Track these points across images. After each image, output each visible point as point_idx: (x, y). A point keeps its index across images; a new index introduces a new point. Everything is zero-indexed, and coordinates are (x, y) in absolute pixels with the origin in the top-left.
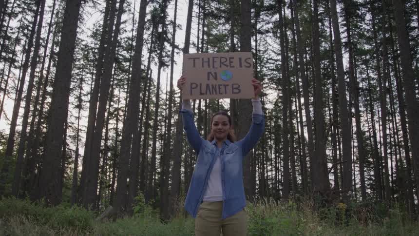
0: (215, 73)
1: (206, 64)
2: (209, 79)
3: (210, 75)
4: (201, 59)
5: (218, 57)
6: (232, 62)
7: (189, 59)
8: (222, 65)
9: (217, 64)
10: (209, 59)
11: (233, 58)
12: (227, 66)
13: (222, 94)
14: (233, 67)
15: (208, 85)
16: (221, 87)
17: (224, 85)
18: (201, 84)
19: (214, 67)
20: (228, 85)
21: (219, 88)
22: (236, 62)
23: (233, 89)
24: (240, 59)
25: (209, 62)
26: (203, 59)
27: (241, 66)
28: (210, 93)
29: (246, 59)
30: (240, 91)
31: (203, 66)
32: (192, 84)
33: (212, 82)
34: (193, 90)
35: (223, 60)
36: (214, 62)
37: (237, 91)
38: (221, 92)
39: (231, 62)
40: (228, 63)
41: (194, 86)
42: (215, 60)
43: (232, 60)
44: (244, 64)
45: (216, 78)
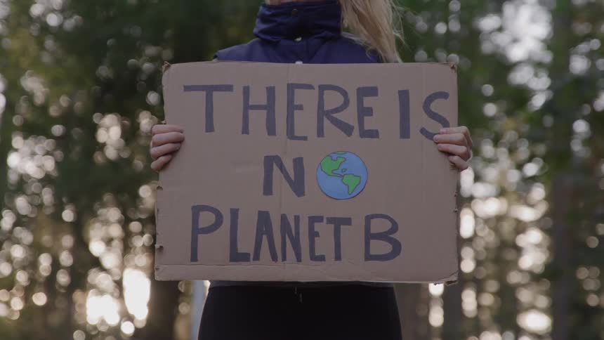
0: (298, 163)
1: (258, 119)
2: (268, 190)
3: (275, 167)
4: (238, 93)
5: (310, 87)
6: (369, 112)
7: (187, 88)
8: (326, 122)
9: (306, 121)
10: (271, 92)
11: (373, 91)
12: (347, 129)
13: (322, 258)
14: (373, 134)
15: (264, 218)
16: (318, 227)
17: (331, 221)
18: (234, 213)
19: (291, 134)
20: (347, 221)
21: (313, 235)
22: (385, 114)
23: (369, 237)
24: (404, 96)
25: (270, 107)
26: (246, 91)
27: (405, 133)
28: (274, 258)
29: (430, 99)
30: (397, 248)
31: (245, 130)
32: (197, 210)
33: (283, 202)
34: (201, 237)
35: (332, 100)
36: (292, 107)
37: (385, 248)
38: (317, 253)
39: (364, 112)
40: (349, 116)
41: (206, 219)
42: (297, 102)
43: (368, 102)
44: (419, 119)
45: (298, 186)
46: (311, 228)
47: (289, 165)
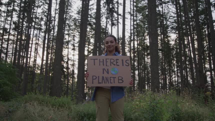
0: (108, 69)
1: (101, 63)
2: (103, 73)
3: (104, 70)
4: (98, 60)
5: (109, 59)
6: (118, 62)
7: (91, 59)
8: (112, 64)
9: (109, 64)
10: (103, 60)
11: (118, 60)
12: (115, 65)
13: (112, 83)
14: (118, 65)
15: (103, 77)
16: (111, 78)
17: (113, 78)
18: (99, 77)
19: (106, 65)
20: (115, 78)
21: (110, 80)
22: (120, 63)
23: (119, 80)
24: (122, 60)
25: (103, 62)
26: (100, 60)
27: (123, 65)
28: (105, 83)
29: (126, 61)
30: (123, 81)
31: (100, 65)
32: (93, 76)
33: (106, 75)
34: (94, 80)
35: (112, 61)
36: (106, 62)
37: (121, 81)
38: (111, 82)
39: (117, 62)
40: (115, 63)
41: (94, 78)
43: (117, 61)
44: (125, 63)
45: (108, 73)
46: (110, 79)
47: (106, 70)
